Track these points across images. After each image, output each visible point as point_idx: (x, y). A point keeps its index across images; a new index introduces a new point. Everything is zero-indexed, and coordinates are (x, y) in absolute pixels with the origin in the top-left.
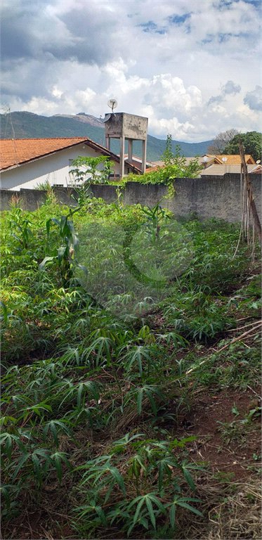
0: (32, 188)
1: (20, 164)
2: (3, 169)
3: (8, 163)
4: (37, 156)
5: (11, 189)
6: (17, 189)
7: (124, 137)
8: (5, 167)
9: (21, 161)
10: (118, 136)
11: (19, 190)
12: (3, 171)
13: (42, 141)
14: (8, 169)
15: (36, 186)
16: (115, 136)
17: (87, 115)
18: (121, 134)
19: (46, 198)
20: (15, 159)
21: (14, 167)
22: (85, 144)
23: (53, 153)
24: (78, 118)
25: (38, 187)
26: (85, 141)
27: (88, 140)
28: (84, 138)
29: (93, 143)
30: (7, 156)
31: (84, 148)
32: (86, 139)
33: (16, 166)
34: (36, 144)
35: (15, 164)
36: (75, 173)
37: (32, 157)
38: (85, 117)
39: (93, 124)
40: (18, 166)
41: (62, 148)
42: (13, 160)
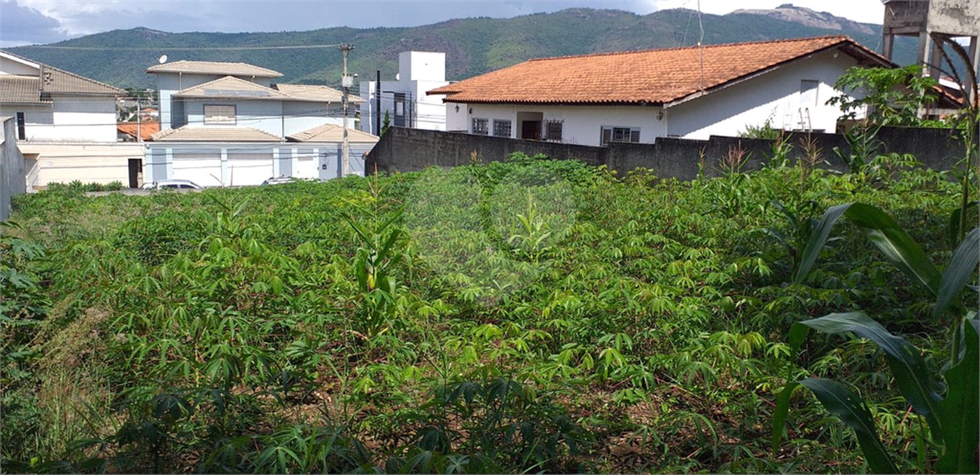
0: (733, 133)
1: (708, 89)
2: (676, 100)
3: (684, 89)
4: (742, 74)
5: (683, 138)
6: (702, 134)
7: (929, 30)
8: (680, 96)
9: (711, 85)
10: (916, 29)
11: (707, 138)
12: (674, 104)
13: (748, 47)
14: (685, 100)
15: (744, 131)
16: (908, 30)
17: (797, 8)
18: (923, 24)
19: (772, 153)
20: (698, 81)
21: (698, 96)
22: (839, 48)
23: (775, 69)
24: (777, 15)
25: (748, 133)
26: (841, 42)
27: (846, 41)
28: (839, 37)
29: (856, 46)
30: (681, 76)
31: (835, 56)
32: (843, 39)
33: (700, 94)
34: (735, 54)
35: (698, 91)
36: (839, 104)
37: (732, 77)
38: (792, 10)
39: (808, 24)
40: (705, 93)
41: (791, 57)
42: (693, 83)
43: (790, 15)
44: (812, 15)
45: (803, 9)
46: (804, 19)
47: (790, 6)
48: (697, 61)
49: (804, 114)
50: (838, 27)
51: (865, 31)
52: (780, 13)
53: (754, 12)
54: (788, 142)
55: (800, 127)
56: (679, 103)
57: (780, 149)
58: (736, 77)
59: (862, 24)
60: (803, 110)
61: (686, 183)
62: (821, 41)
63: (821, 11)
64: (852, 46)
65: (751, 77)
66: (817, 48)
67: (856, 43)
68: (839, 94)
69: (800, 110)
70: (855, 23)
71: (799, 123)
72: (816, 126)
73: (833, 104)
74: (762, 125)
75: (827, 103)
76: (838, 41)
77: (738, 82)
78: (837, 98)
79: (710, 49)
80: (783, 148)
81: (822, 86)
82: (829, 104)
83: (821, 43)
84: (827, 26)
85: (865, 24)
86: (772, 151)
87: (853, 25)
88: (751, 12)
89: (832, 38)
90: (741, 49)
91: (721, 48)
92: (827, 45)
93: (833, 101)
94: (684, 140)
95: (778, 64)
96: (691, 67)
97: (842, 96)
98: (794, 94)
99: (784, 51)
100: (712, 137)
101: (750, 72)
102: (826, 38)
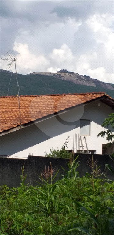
0: (43, 155)
1: (24, 125)
3: (9, 124)
4: (45, 115)
5: (10, 157)
6: (22, 155)
8: (7, 129)
9: (26, 122)
11: (26, 157)
12: (3, 134)
14: (10, 132)
15: (49, 152)
17: (70, 73)
19: (68, 168)
20: (17, 119)
21: (18, 130)
22: (101, 100)
23: (64, 112)
24: (58, 76)
25: (52, 154)
26: (102, 97)
27: (105, 96)
28: (100, 94)
29: (110, 99)
30: (6, 116)
31: (99, 105)
32: (103, 95)
33: (20, 128)
34: (39, 102)
35: (18, 126)
36: (106, 136)
37: (39, 117)
38: (67, 74)
39: (77, 82)
40: (23, 127)
41: (74, 105)
42: (14, 120)
43: (66, 77)
44: (79, 77)
45: (73, 73)
46: (74, 79)
47: (65, 71)
48: (15, 106)
49: (83, 141)
50: (94, 85)
51: (109, 88)
52: (60, 75)
53: (44, 74)
54: (77, 161)
55: (81, 149)
56: (7, 133)
57: (72, 165)
58: (41, 117)
59: (106, 83)
60: (82, 138)
61: (14, 189)
62: (90, 96)
63: (83, 75)
64: (108, 99)
65: (50, 118)
66: (89, 100)
67: (110, 97)
68: (106, 130)
69: (80, 138)
70: (103, 83)
71: (81, 147)
72: (91, 148)
73: (102, 136)
74: (60, 149)
75: (99, 135)
76: (100, 96)
77: (43, 120)
78: (105, 132)
79: (23, 98)
80: (75, 164)
81: (93, 123)
82: (100, 136)
83: (90, 97)
84: (87, 84)
85: (108, 84)
86: (68, 166)
87: (102, 84)
88: (43, 74)
89: (97, 94)
90: (42, 99)
91: (30, 98)
92: (94, 98)
93: (103, 134)
94: (11, 159)
95: (66, 109)
96: (12, 110)
97: (108, 131)
98: (76, 129)
99: (69, 101)
100: (30, 157)
101: (50, 114)
102: (93, 94)
